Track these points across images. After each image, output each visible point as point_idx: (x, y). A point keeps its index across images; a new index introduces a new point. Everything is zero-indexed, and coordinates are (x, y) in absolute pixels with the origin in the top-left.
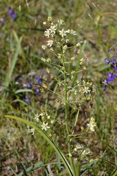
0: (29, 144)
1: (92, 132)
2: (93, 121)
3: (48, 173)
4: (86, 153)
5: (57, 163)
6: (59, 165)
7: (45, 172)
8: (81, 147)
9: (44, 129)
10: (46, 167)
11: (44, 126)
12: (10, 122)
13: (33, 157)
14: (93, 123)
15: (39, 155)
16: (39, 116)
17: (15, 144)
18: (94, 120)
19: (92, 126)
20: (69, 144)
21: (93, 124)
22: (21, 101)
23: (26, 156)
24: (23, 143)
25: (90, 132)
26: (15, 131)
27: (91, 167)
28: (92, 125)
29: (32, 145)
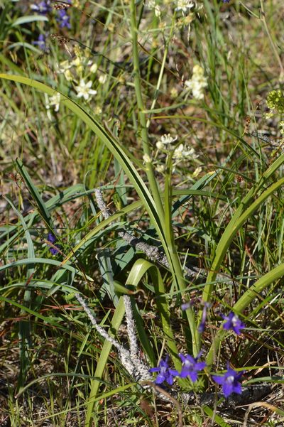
0: (51, 148)
1: (197, 100)
2: (200, 74)
3: (98, 210)
4: (184, 153)
5: (117, 186)
6: (123, 191)
7: (90, 209)
8: (171, 138)
9: (83, 97)
10: (91, 196)
11: (83, 90)
12: (5, 96)
13: (60, 178)
14: (199, 78)
15: (75, 172)
16: (70, 67)
17: (17, 149)
18: (201, 70)
19: (196, 85)
20: (145, 133)
21: (199, 81)
22: (27, 45)
23: (43, 175)
24: (36, 146)
25: (193, 101)
26: (15, 119)
27: (198, 192)
28: (197, 83)
29: (58, 148)
